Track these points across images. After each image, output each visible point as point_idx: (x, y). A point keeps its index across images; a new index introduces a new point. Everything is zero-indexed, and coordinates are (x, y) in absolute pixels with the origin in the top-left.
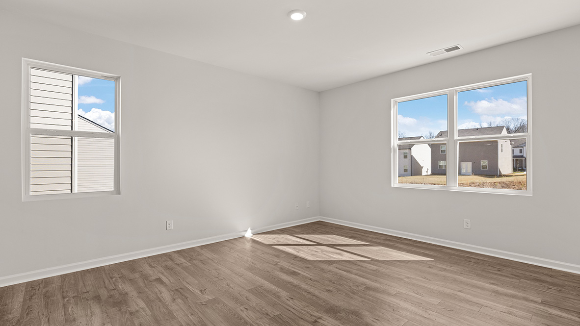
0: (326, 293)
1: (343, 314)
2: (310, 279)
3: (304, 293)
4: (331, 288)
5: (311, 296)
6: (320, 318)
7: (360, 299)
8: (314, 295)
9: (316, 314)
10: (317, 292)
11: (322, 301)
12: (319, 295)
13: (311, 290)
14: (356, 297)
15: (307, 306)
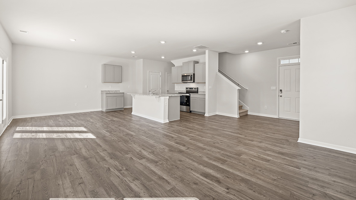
0: (182, 159)
1: (176, 150)
2: (192, 169)
3: (194, 159)
4: (179, 162)
5: (190, 158)
6: (186, 149)
7: (165, 156)
8: (189, 158)
9: (188, 151)
10: (188, 160)
11: (185, 156)
12: (186, 159)
13: (191, 161)
14: (167, 157)
15: (192, 153)
